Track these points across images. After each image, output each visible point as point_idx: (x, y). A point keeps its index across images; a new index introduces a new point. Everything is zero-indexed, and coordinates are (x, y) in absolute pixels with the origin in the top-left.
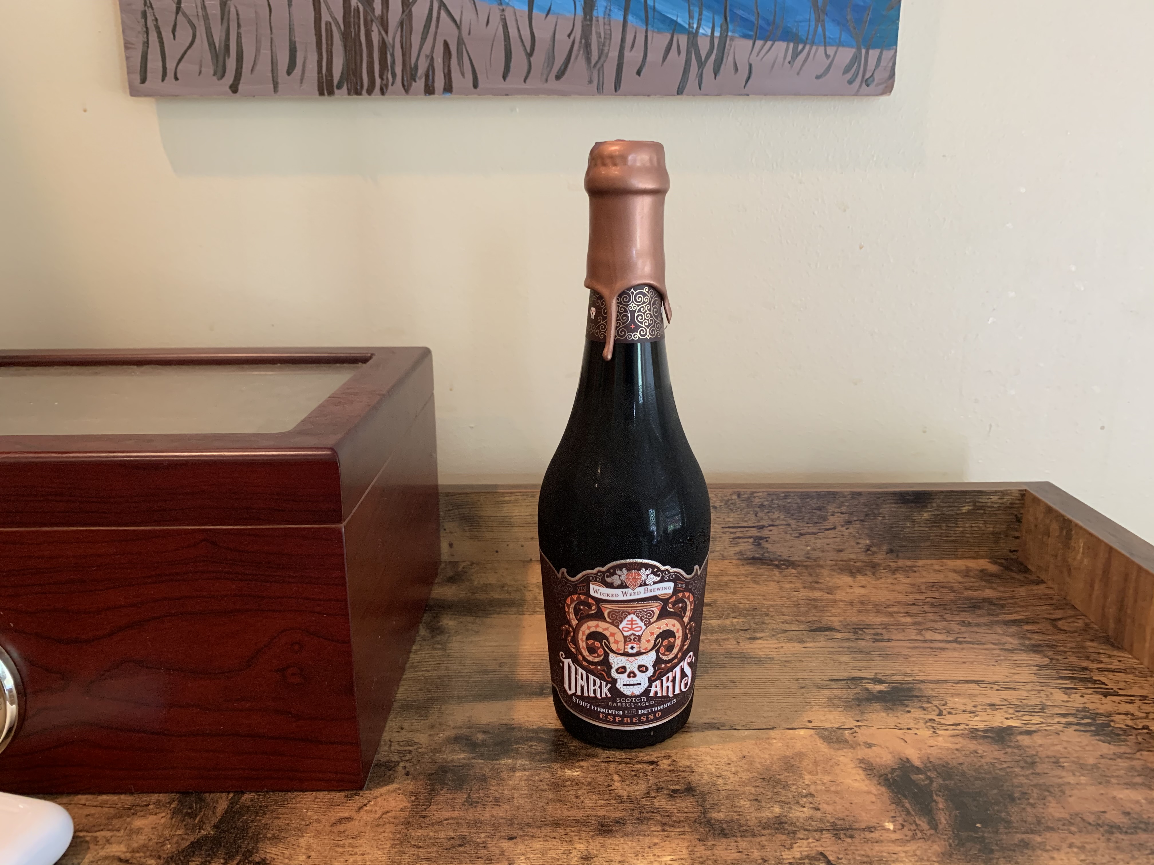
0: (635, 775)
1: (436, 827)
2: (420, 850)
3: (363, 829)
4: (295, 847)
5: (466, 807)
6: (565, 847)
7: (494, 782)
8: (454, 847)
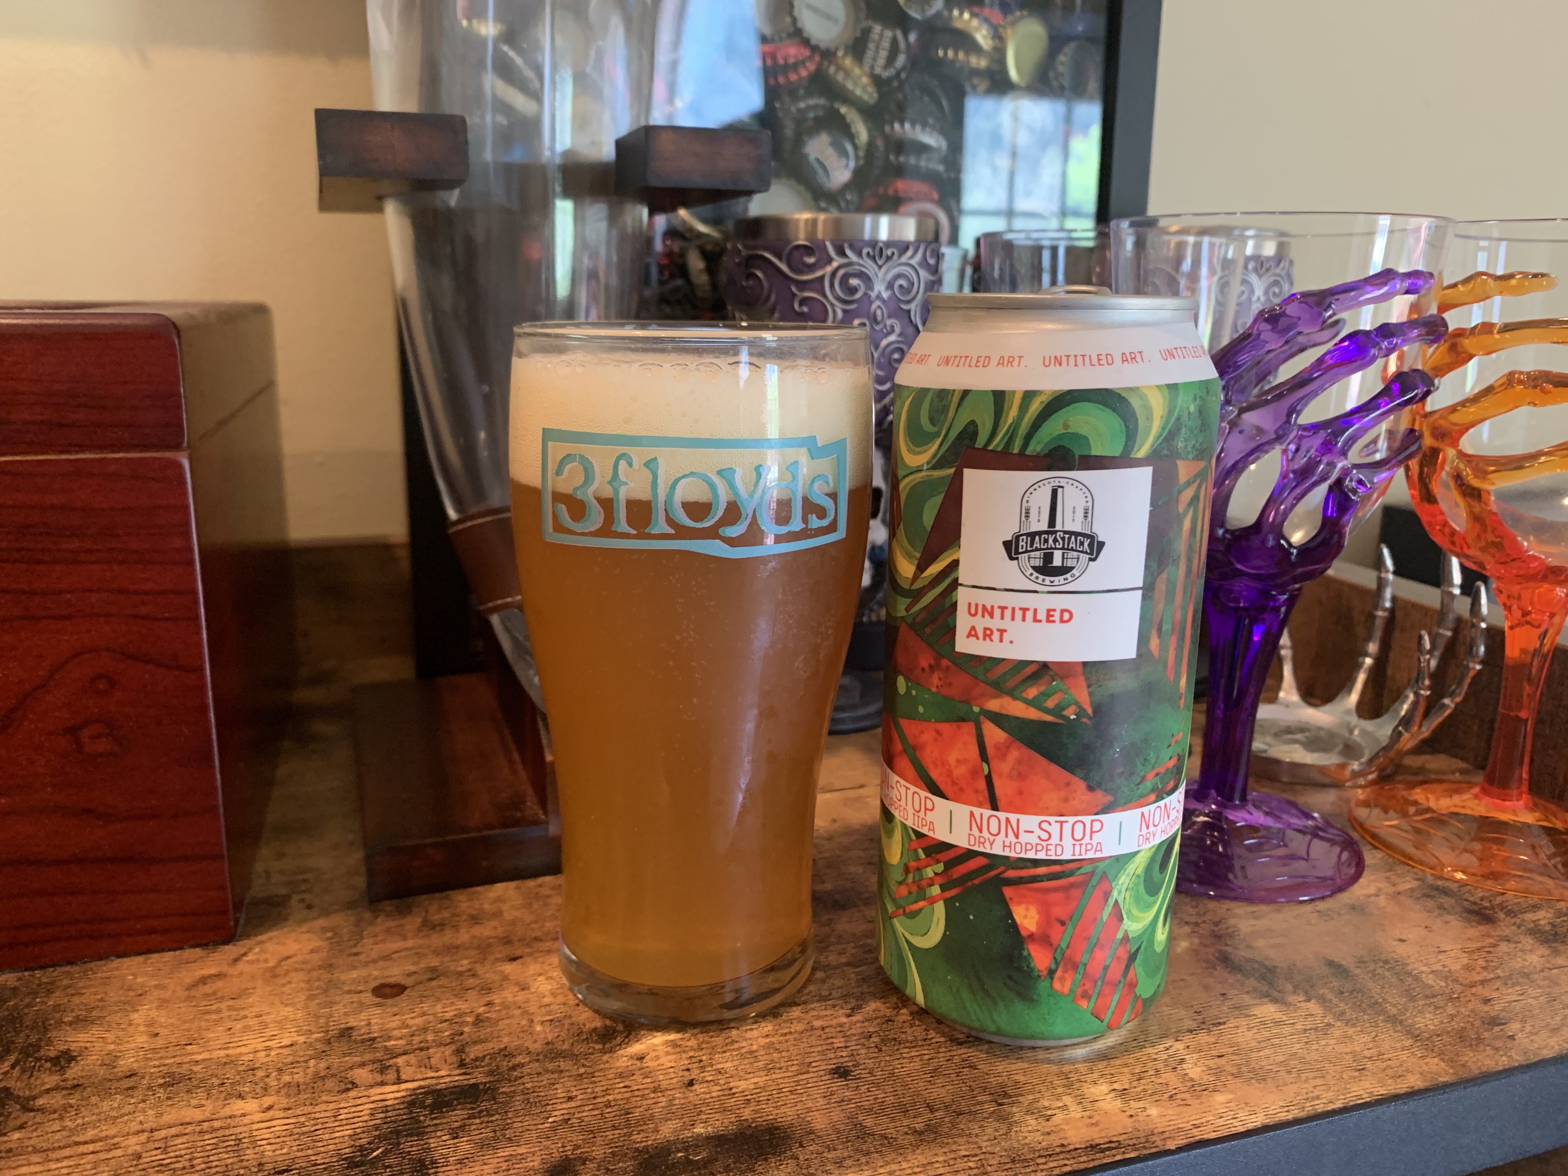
3: (250, 985)
4: (123, 1026)
5: (425, 933)
8: (422, 983)
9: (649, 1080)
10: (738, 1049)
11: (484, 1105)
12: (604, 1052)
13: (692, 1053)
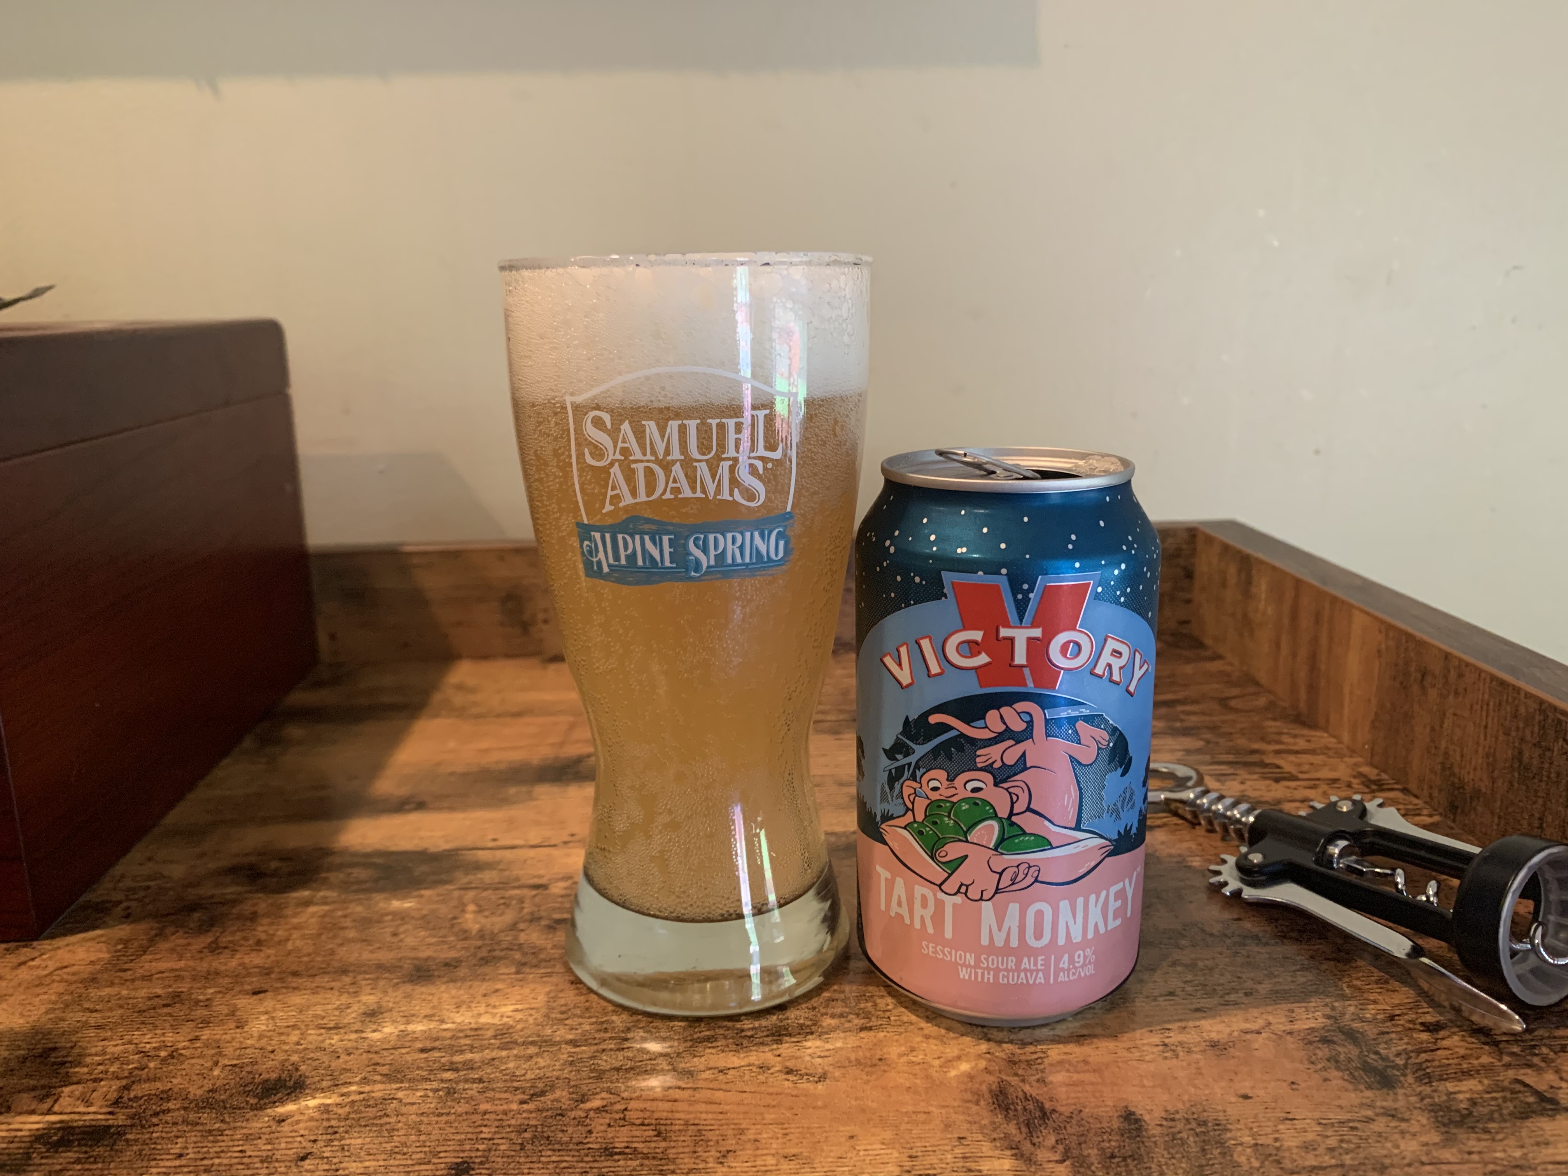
0: (504, 904)
1: (138, 983)
2: (94, 1014)
5: (202, 955)
6: (344, 999)
7: (265, 921)
8: (154, 1008)
9: (269, 1147)
10: (381, 1125)
11: (99, 1150)
12: (254, 1108)
13: (333, 1123)
